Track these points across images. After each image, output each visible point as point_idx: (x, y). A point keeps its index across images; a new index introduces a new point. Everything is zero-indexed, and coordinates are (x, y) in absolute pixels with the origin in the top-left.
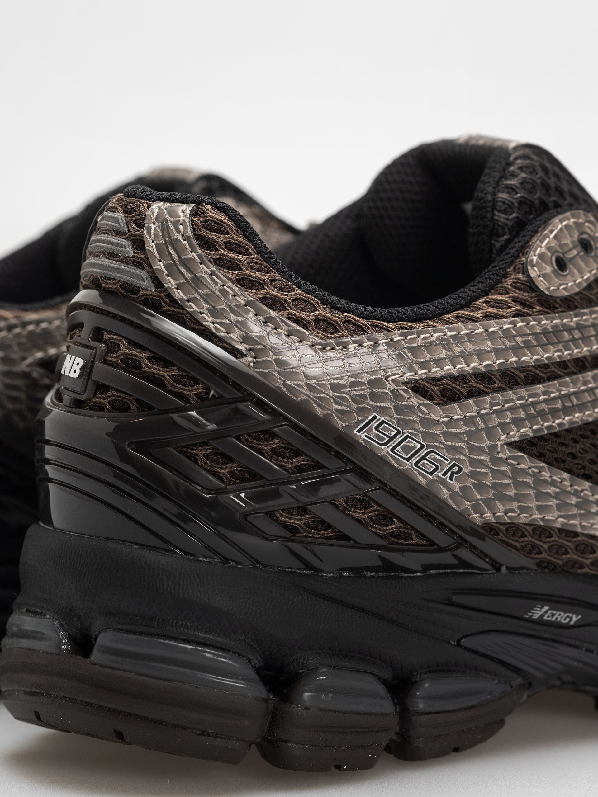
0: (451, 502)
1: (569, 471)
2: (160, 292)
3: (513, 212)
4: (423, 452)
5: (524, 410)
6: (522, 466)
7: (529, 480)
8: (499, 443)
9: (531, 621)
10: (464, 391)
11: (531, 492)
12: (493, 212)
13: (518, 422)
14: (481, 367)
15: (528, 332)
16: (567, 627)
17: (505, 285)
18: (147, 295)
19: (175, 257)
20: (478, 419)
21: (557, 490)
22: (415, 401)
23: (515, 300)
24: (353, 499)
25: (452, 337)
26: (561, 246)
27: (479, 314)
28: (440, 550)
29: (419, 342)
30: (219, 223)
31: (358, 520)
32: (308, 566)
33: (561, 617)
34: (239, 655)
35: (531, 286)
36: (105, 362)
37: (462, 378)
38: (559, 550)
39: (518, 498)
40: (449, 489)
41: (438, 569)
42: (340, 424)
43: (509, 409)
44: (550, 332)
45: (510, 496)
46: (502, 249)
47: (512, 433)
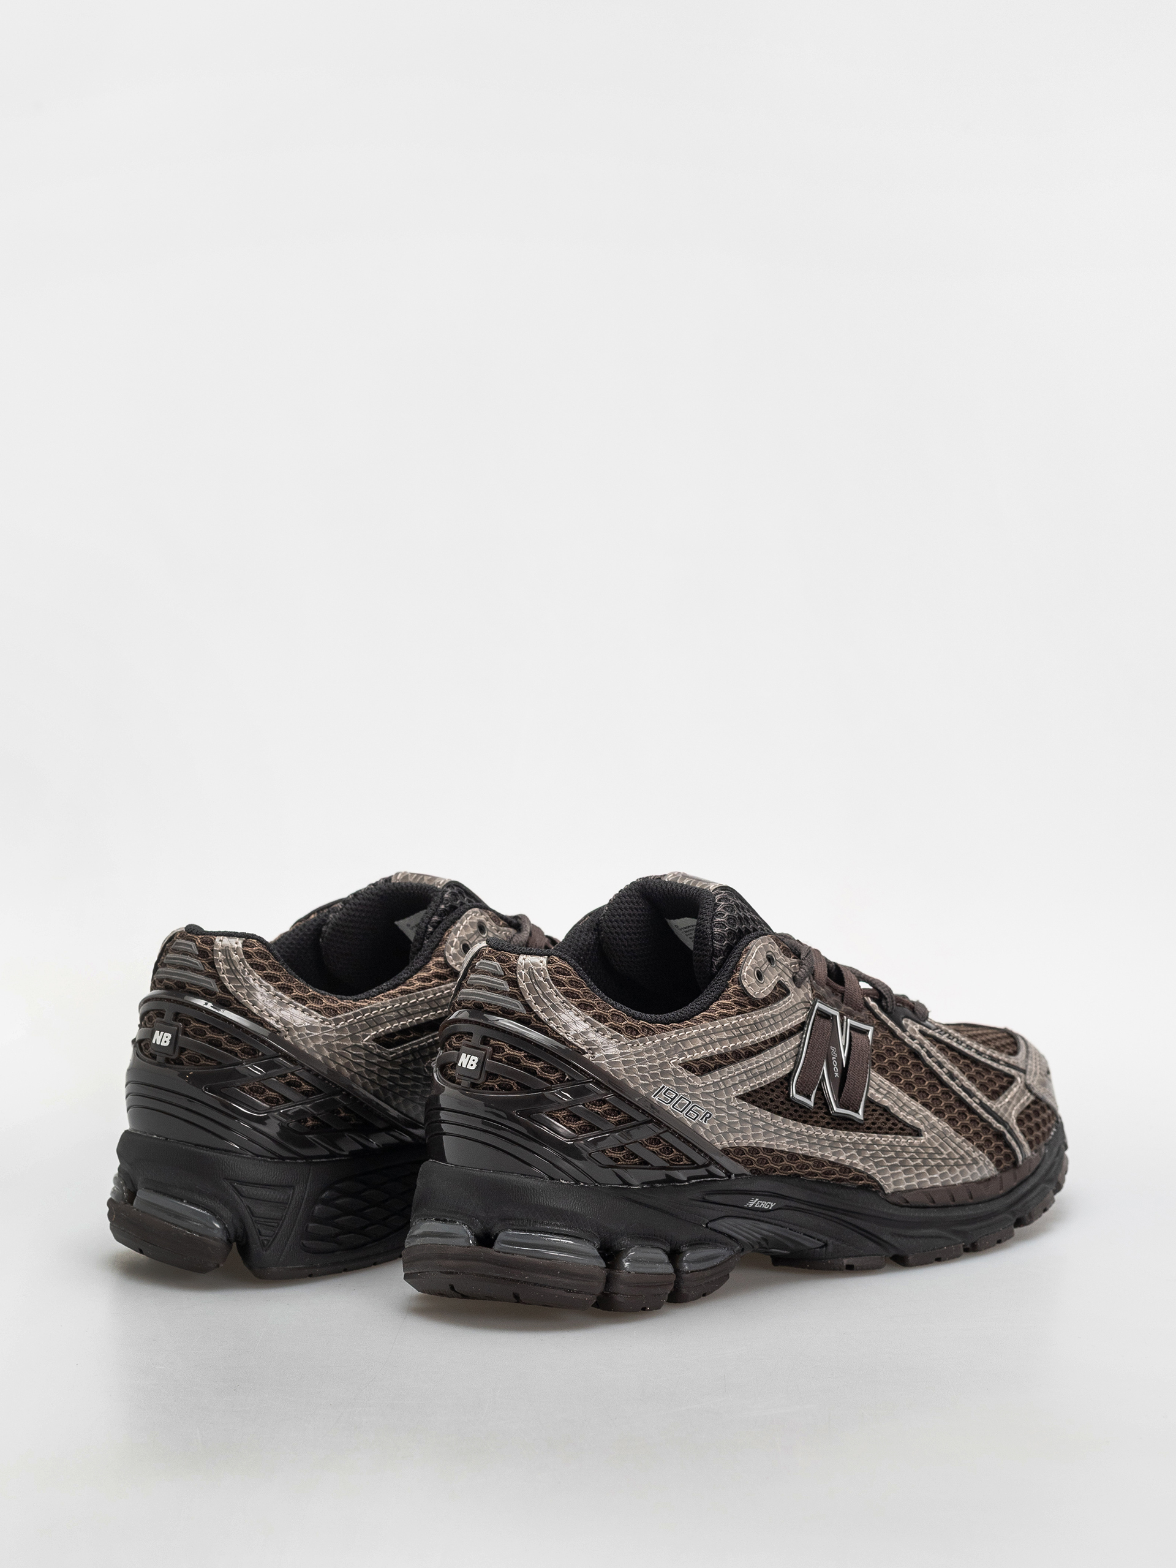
0: (705, 1137)
1: (769, 1110)
2: (530, 1014)
3: (725, 940)
4: (690, 1106)
5: (746, 1075)
6: (744, 1110)
7: (748, 1119)
8: (732, 1097)
9: (748, 1208)
10: (713, 1066)
11: (749, 1126)
12: (712, 941)
13: (742, 1082)
14: (722, 1050)
15: (747, 1024)
16: (768, 1211)
17: (729, 993)
18: (520, 1016)
19: (540, 992)
20: (721, 1083)
21: (764, 1123)
22: (686, 1074)
23: (735, 1002)
24: (650, 1139)
25: (704, 1031)
26: (758, 963)
27: (716, 1014)
28: (699, 1167)
29: (686, 1037)
30: (565, 969)
31: (653, 1152)
32: (625, 1182)
33: (765, 1205)
34: (589, 1241)
35: (744, 993)
36: (493, 1059)
37: (711, 1058)
38: (763, 1161)
39: (741, 1131)
40: (704, 1128)
41: (697, 1179)
42: (643, 1092)
43: (738, 1075)
44: (758, 1023)
45: (737, 1129)
46: (719, 967)
47: (739, 1090)
